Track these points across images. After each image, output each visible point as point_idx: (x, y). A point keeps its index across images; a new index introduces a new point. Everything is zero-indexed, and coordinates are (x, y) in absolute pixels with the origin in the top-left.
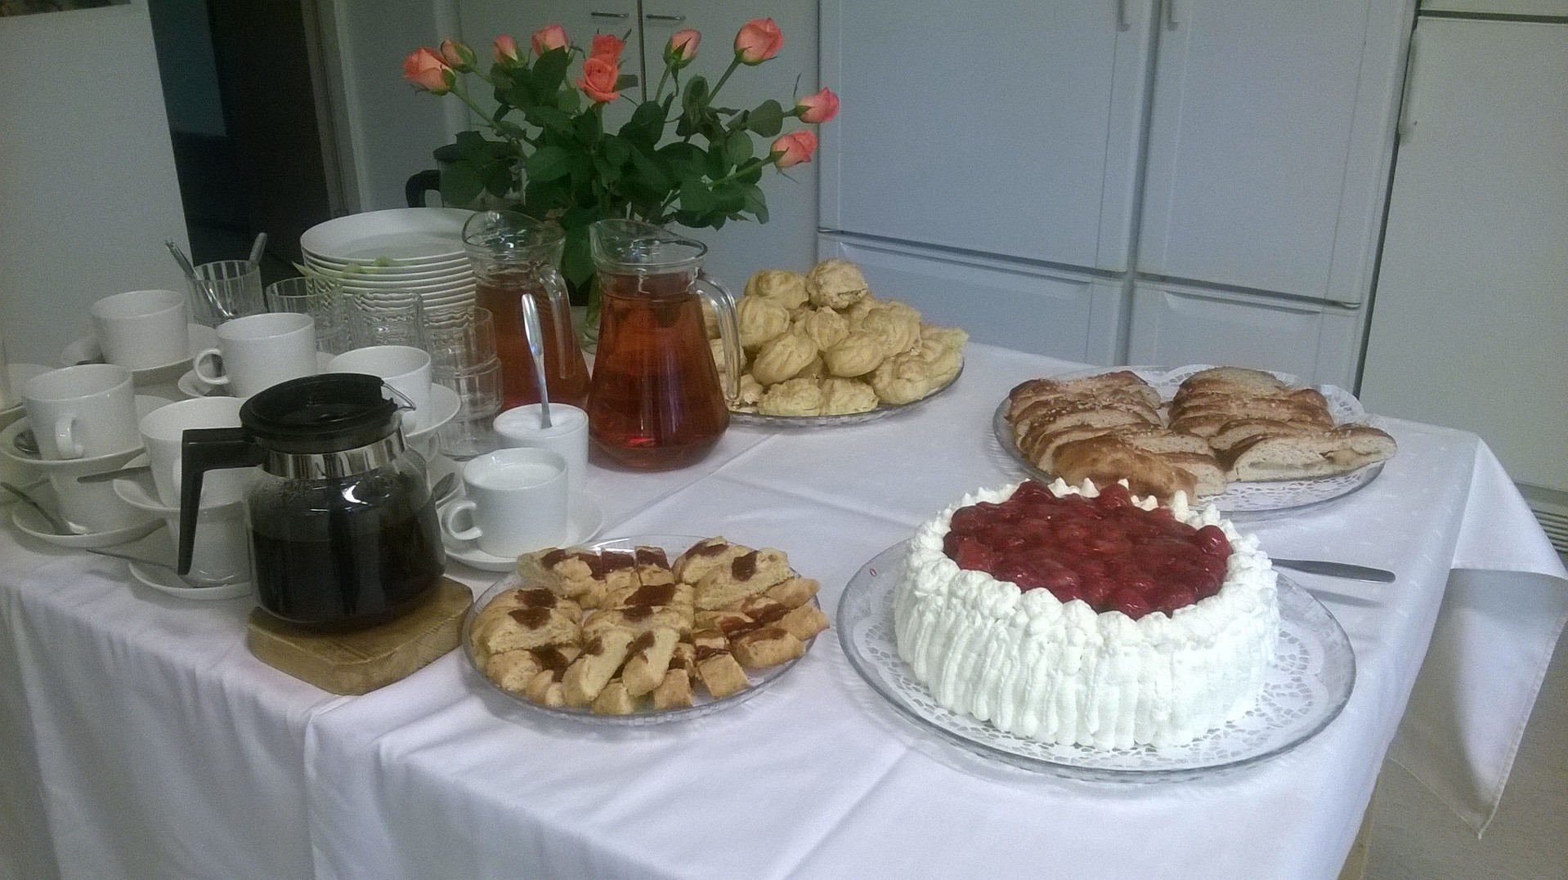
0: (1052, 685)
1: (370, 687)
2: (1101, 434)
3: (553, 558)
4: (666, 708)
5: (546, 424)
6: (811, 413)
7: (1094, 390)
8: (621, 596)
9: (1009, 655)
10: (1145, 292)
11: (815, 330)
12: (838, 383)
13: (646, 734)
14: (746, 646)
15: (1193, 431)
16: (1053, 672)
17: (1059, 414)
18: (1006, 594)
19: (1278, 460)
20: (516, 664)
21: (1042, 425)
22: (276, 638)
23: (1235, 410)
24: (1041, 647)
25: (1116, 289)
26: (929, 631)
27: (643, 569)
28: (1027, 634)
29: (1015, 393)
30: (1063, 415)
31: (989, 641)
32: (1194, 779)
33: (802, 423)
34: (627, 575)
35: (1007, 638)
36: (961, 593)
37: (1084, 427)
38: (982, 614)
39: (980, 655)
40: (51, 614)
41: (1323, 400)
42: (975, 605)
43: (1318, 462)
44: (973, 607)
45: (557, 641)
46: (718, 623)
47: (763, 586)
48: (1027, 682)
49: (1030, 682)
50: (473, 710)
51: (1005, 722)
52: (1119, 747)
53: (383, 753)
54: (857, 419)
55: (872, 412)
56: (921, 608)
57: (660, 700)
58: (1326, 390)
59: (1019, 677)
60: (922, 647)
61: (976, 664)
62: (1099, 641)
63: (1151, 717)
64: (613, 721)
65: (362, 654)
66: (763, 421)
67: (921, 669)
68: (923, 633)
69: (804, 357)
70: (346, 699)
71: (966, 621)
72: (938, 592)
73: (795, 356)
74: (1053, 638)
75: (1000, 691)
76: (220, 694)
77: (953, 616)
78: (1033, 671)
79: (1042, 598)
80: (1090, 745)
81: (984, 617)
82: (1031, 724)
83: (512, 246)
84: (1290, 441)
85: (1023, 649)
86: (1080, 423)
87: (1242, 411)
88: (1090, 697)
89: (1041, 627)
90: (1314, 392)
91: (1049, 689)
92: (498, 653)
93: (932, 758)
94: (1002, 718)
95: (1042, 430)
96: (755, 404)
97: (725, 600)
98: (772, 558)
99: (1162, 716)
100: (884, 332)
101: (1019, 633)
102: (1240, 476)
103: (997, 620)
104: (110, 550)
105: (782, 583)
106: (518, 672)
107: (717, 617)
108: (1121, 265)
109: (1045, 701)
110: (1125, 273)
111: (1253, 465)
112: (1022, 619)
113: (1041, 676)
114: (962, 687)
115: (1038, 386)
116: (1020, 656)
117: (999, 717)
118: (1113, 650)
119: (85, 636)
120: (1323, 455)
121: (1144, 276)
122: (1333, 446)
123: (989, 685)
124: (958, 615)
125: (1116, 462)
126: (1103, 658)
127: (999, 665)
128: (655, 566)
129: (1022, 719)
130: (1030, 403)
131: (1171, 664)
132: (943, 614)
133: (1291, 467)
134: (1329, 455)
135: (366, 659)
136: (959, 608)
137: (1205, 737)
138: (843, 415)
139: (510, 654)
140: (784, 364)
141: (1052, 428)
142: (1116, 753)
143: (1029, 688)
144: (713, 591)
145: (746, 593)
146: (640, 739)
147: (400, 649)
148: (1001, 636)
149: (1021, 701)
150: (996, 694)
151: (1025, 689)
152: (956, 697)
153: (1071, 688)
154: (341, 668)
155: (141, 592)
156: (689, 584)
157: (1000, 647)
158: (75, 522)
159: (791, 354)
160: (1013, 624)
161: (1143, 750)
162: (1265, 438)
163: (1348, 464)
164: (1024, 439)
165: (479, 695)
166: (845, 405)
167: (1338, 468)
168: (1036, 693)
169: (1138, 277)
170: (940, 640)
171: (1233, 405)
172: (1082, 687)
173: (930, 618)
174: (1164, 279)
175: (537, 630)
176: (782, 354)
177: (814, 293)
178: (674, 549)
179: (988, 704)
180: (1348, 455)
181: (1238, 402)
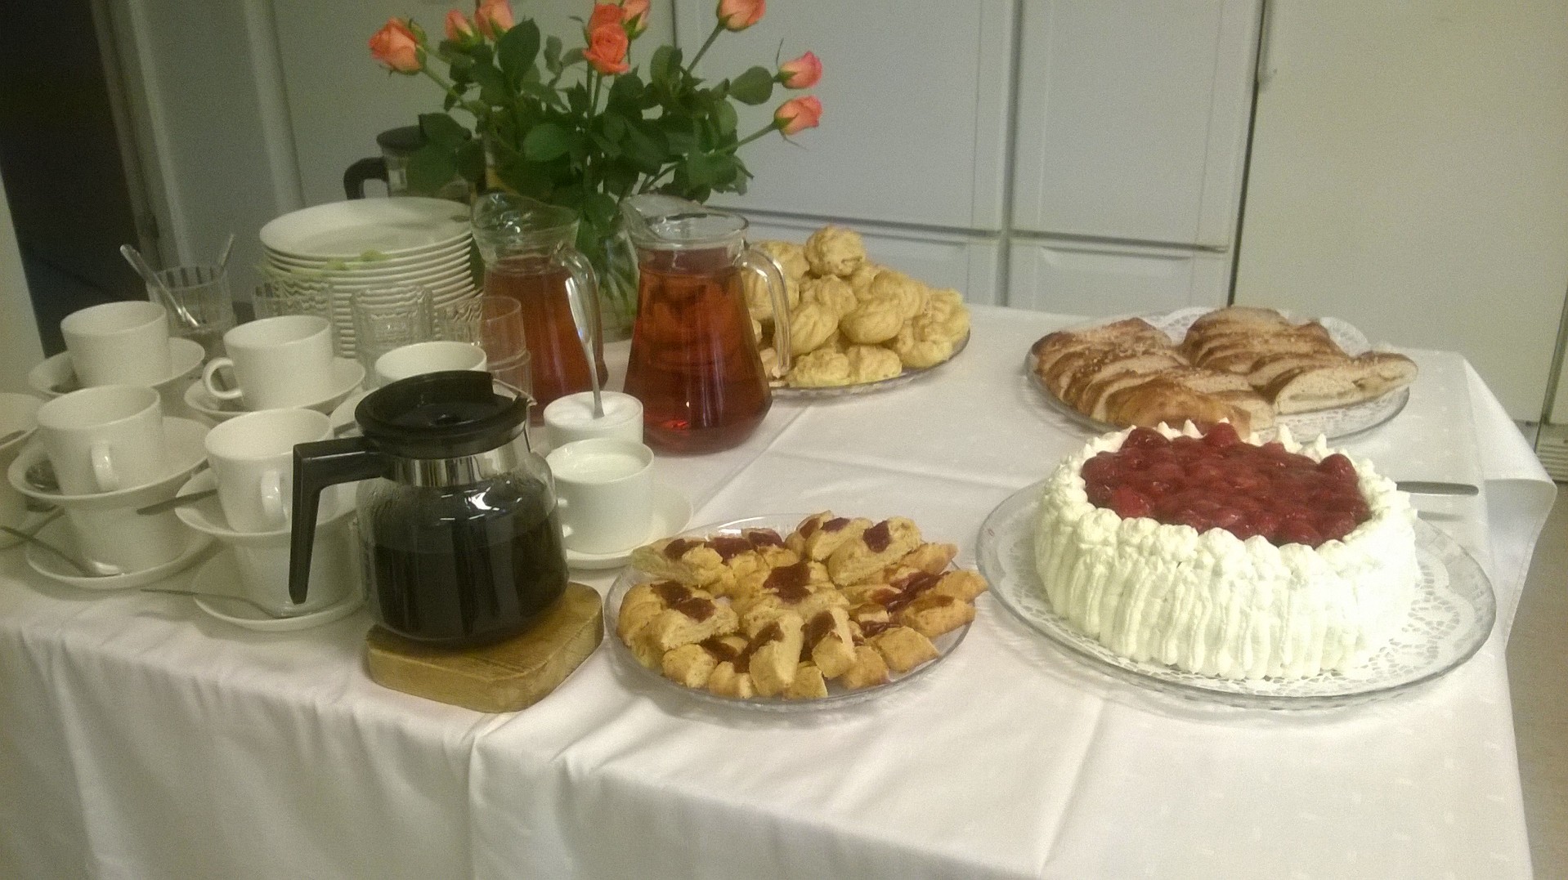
0: (1247, 622)
1: (529, 700)
2: (1147, 379)
3: (677, 549)
4: (862, 687)
5: (598, 413)
6: (846, 382)
7: (1113, 338)
8: (756, 580)
9: (1200, 597)
10: (1019, 248)
11: (827, 298)
12: (864, 350)
13: (839, 716)
14: (913, 617)
15: (1232, 368)
16: (1248, 610)
17: (1101, 364)
18: (1184, 538)
19: (1315, 391)
20: (694, 659)
21: (1086, 375)
22: (409, 661)
23: (1258, 347)
24: (1232, 585)
25: (993, 248)
26: (1102, 582)
27: (765, 551)
28: (1217, 573)
29: (1038, 348)
30: (1106, 364)
31: (1175, 585)
32: (1398, 695)
33: (838, 392)
34: (752, 558)
35: (1196, 581)
36: (1136, 540)
37: (1129, 374)
38: (1163, 559)
39: (1165, 600)
40: (109, 666)
41: (1325, 331)
42: (1153, 552)
43: (1350, 391)
44: (1152, 554)
45: (721, 631)
46: (870, 597)
47: (897, 556)
48: (1222, 621)
49: (1225, 622)
50: (645, 714)
51: (1197, 663)
52: (1307, 675)
53: (571, 766)
54: (886, 385)
55: (900, 378)
56: (1088, 561)
57: (856, 680)
58: (1326, 322)
59: (1212, 618)
60: (1094, 598)
61: (1163, 609)
62: (1287, 574)
63: (1340, 642)
64: (812, 707)
65: (516, 668)
66: (797, 394)
67: (1094, 622)
68: (1095, 585)
69: (829, 324)
70: (503, 717)
71: (1147, 568)
72: (1105, 543)
73: (820, 325)
74: (1243, 577)
75: (1193, 633)
76: (353, 730)
77: (1130, 565)
78: (1227, 609)
79: (1221, 538)
80: (1279, 675)
81: (1165, 562)
82: (1225, 662)
83: (518, 230)
84: (1326, 372)
85: (1212, 588)
86: (1124, 371)
87: (1265, 347)
88: (1285, 629)
89: (1229, 568)
90: (1314, 324)
91: (1244, 625)
92: (671, 649)
93: (1131, 707)
94: (1194, 658)
95: (1086, 380)
96: (782, 378)
97: (861, 574)
98: (904, 526)
99: (1350, 640)
100: (894, 296)
101: (1207, 574)
102: (1282, 410)
103: (1180, 563)
104: (159, 587)
105: (916, 551)
106: (697, 668)
107: (865, 591)
108: (996, 223)
109: (1240, 639)
110: (999, 232)
111: (1293, 398)
112: (1208, 560)
113: (1235, 617)
114: (1146, 635)
115: (1060, 338)
116: (1212, 597)
117: (1191, 659)
118: (1305, 581)
119: (161, 686)
120: (1355, 382)
121: (1020, 234)
122: (1358, 374)
123: (1180, 628)
124: (1136, 563)
125: (1181, 404)
126: (1295, 589)
127: (1190, 607)
128: (775, 547)
129: (1216, 658)
130: (1059, 356)
131: (1354, 589)
132: (1117, 563)
133: (1327, 397)
134: (1359, 382)
135: (522, 672)
136: (1135, 556)
137: (1378, 656)
138: (876, 382)
139: (684, 649)
140: (811, 334)
141: (1098, 377)
142: (1306, 681)
143: (1224, 627)
144: (850, 566)
145: (881, 565)
146: (835, 722)
147: (552, 659)
148: (1189, 580)
149: (1215, 639)
150: (1188, 635)
151: (1220, 629)
152: (1139, 642)
153: (1264, 622)
154: (497, 684)
155: (213, 629)
156: (819, 561)
157: (1188, 590)
158: (104, 561)
159: (815, 324)
160: (1198, 565)
161: (1329, 675)
162: (1302, 371)
163: (1376, 389)
164: (1067, 393)
165: (649, 697)
166: (875, 372)
167: (1368, 394)
168: (1231, 631)
169: (1012, 234)
170: (1116, 590)
171: (1255, 342)
172: (1277, 622)
173: (1100, 570)
174: (1036, 235)
175: (704, 622)
176: (806, 324)
177: (816, 261)
178: (785, 528)
179: (1179, 648)
180: (1378, 381)
181: (1260, 339)
